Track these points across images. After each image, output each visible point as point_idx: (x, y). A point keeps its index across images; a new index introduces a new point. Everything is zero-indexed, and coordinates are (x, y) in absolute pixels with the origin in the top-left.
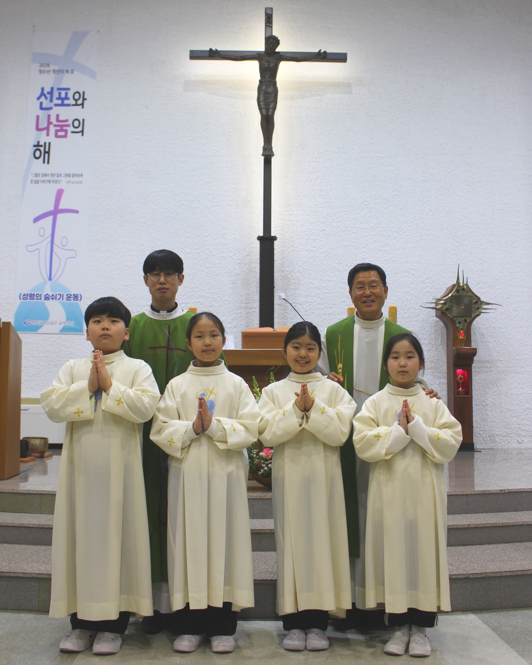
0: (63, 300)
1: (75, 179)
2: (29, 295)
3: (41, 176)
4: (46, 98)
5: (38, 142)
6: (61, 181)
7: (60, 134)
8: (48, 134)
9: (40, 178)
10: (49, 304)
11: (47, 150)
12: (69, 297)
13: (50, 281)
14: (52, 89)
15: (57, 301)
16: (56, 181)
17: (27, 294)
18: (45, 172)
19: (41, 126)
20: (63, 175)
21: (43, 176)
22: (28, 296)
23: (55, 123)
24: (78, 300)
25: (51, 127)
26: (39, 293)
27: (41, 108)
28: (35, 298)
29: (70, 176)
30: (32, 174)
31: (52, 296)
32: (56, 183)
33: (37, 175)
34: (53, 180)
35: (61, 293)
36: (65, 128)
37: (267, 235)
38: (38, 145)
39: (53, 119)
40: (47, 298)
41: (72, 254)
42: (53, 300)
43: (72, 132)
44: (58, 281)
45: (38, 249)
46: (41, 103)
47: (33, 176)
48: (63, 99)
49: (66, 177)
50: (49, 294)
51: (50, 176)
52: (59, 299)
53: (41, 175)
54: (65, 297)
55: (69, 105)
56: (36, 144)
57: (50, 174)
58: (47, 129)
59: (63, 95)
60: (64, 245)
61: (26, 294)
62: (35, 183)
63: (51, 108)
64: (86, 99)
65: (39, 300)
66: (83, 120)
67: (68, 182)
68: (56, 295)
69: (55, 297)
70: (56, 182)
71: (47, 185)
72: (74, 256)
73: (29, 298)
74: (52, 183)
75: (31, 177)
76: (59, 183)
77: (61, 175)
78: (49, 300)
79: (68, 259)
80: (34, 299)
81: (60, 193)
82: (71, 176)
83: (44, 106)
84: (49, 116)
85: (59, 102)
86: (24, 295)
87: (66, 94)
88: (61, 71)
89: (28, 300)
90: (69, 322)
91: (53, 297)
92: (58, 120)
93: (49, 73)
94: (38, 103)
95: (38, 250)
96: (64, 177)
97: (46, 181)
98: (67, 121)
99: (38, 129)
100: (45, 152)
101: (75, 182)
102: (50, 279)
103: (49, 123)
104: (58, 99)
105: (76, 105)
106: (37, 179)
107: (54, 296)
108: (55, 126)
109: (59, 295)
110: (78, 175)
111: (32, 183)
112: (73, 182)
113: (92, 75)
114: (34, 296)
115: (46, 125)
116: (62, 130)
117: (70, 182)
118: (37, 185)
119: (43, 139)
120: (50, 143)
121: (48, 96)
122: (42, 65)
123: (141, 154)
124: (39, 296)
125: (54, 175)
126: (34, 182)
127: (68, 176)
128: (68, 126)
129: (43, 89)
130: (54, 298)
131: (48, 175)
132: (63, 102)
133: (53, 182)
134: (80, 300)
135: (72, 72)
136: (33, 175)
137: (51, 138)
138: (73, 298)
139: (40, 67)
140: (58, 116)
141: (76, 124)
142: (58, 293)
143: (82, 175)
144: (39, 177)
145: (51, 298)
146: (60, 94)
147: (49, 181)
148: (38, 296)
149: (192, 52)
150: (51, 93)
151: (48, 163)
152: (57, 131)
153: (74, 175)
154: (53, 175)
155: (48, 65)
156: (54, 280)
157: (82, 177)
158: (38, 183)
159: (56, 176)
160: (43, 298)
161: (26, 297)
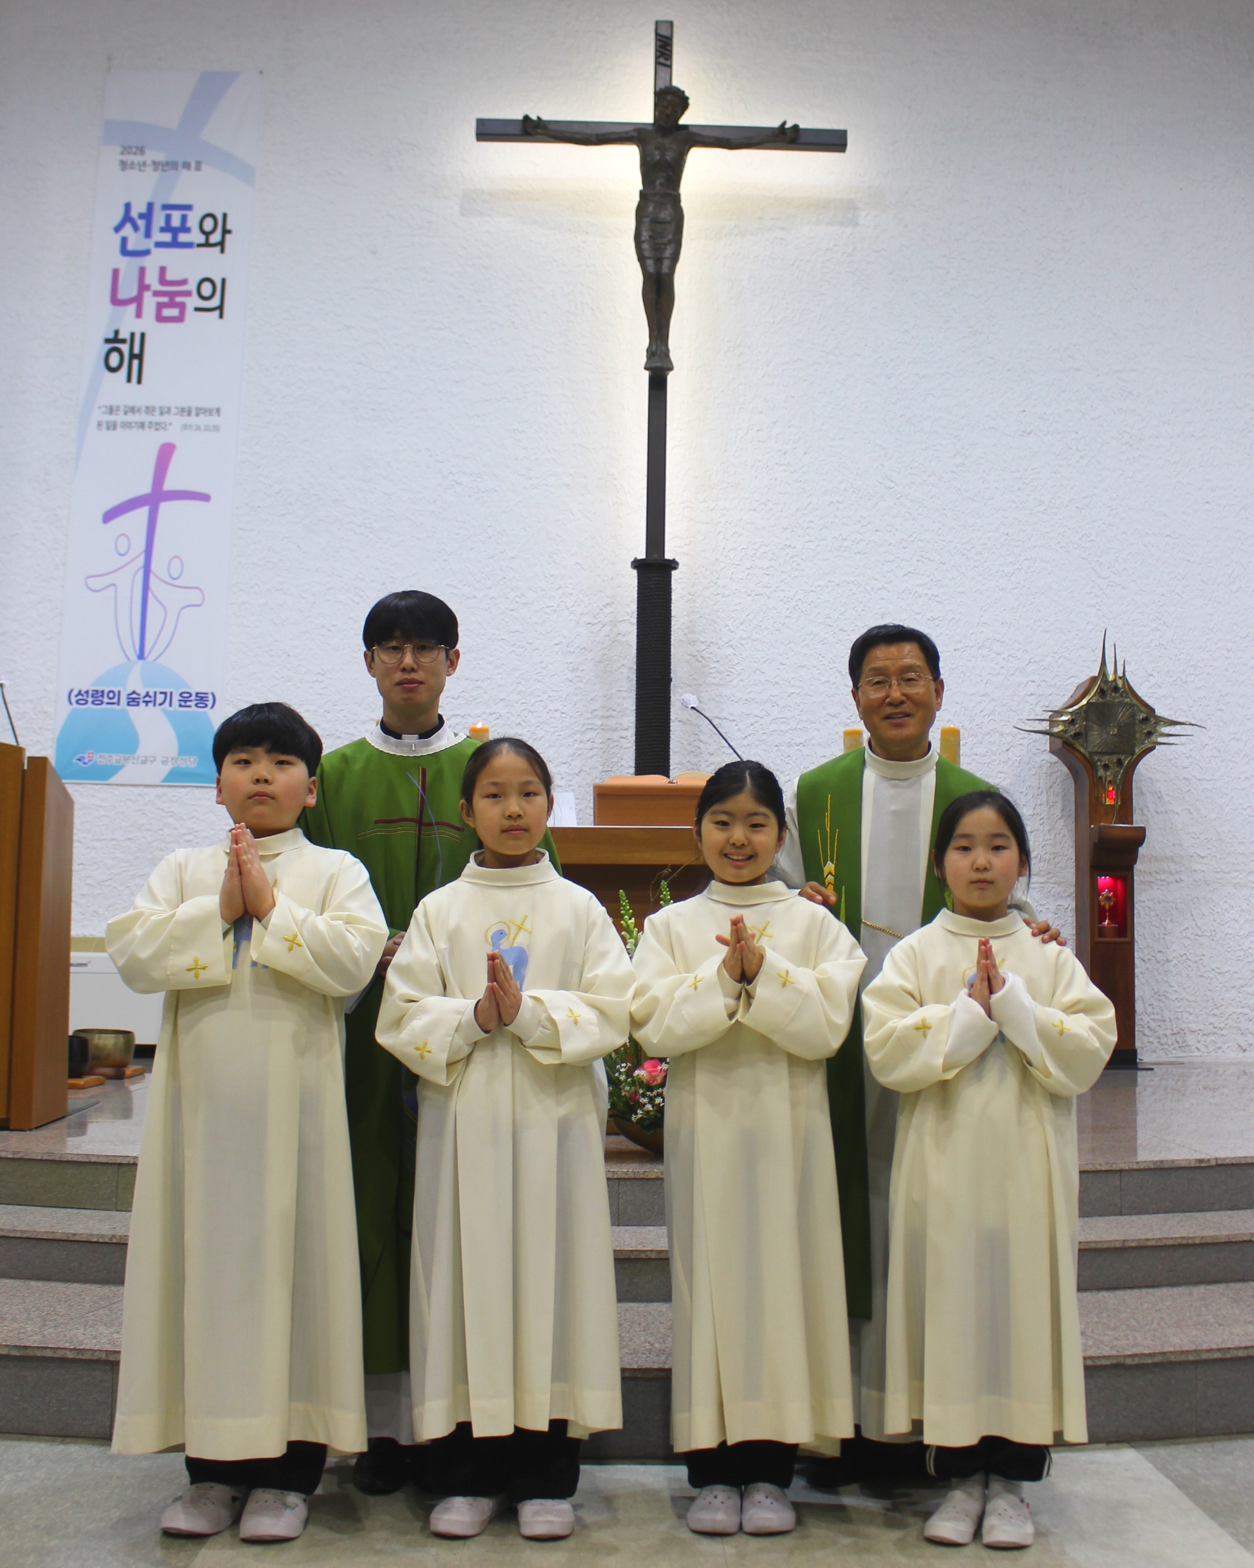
0: (171, 705)
1: (203, 420)
2: (90, 693)
3: (121, 412)
4: (136, 228)
5: (117, 332)
7: (167, 312)
8: (139, 314)
9: (120, 418)
10: (140, 715)
11: (136, 350)
12: (185, 699)
13: (141, 662)
14: (150, 206)
15: (158, 708)
16: (158, 424)
17: (87, 692)
18: (131, 403)
19: (122, 295)
20: (174, 411)
21: (126, 413)
22: (88, 696)
23: (156, 286)
24: (206, 706)
25: (147, 295)
26: (116, 691)
27: (125, 252)
28: (106, 700)
29: (189, 414)
30: (100, 407)
31: (144, 697)
32: (157, 429)
33: (111, 410)
34: (150, 423)
35: (168, 690)
36: (179, 299)
37: (655, 556)
38: (115, 340)
39: (152, 279)
40: (133, 701)
41: (194, 597)
42: (147, 705)
43: (197, 309)
44: (159, 661)
45: (114, 585)
46: (124, 241)
47: (104, 413)
48: (175, 232)
49: (182, 415)
50: (138, 692)
51: (143, 414)
52: (161, 704)
53: (122, 408)
54: (176, 698)
55: (189, 245)
56: (111, 336)
57: (144, 409)
58: (138, 300)
59: (176, 222)
60: (175, 576)
61: (83, 692)
62: (108, 428)
63: (146, 253)
64: (229, 232)
65: (115, 707)
66: (224, 281)
67: (185, 427)
68: (155, 693)
69: (152, 699)
70: (158, 426)
71: (136, 433)
72: (199, 603)
73: (90, 699)
74: (147, 429)
75: (98, 415)
76: (164, 429)
77: (169, 410)
78: (138, 705)
79: (185, 610)
80: (102, 703)
81: (166, 453)
82: (194, 413)
83: (131, 246)
84: (142, 271)
85: (167, 237)
86: (80, 693)
87: (184, 219)
88: (171, 165)
89: (90, 705)
90: (184, 757)
91: (147, 699)
92: (163, 281)
93: (142, 168)
94: (117, 239)
95: (112, 588)
96: (176, 414)
97: (133, 425)
98: (184, 282)
99: (115, 301)
100: (132, 356)
101: (202, 428)
102: (141, 656)
103: (143, 287)
104: (163, 230)
105: (207, 244)
106: (112, 418)
107: (150, 697)
108: (157, 294)
109: (161, 693)
110: (209, 412)
111: (100, 430)
112: (198, 428)
113: (246, 174)
114: (102, 696)
115: (134, 292)
116: (172, 304)
117: (191, 426)
118: (111, 432)
119: (128, 324)
120: (143, 335)
121: (141, 223)
122: (126, 150)
123: (360, 364)
124: (114, 697)
125: (154, 409)
126: (105, 426)
127: (186, 414)
128: (188, 294)
129: (128, 207)
130: (150, 702)
131: (139, 410)
132: (175, 237)
133: (150, 428)
134: (212, 707)
135: (198, 168)
136: (104, 409)
137: (147, 324)
138: (194, 703)
139: (122, 153)
140: (163, 270)
141: (207, 289)
142: (159, 690)
143: (218, 411)
144: (117, 414)
145: (144, 702)
146: (168, 218)
147: (142, 425)
148: (111, 695)
149: (481, 123)
150: (148, 216)
151: (139, 381)
152: (160, 307)
153: (199, 412)
154: (149, 410)
155: (141, 150)
156: (151, 658)
157: (219, 415)
158: (114, 428)
159: (157, 412)
160: (124, 700)
161: (85, 698)
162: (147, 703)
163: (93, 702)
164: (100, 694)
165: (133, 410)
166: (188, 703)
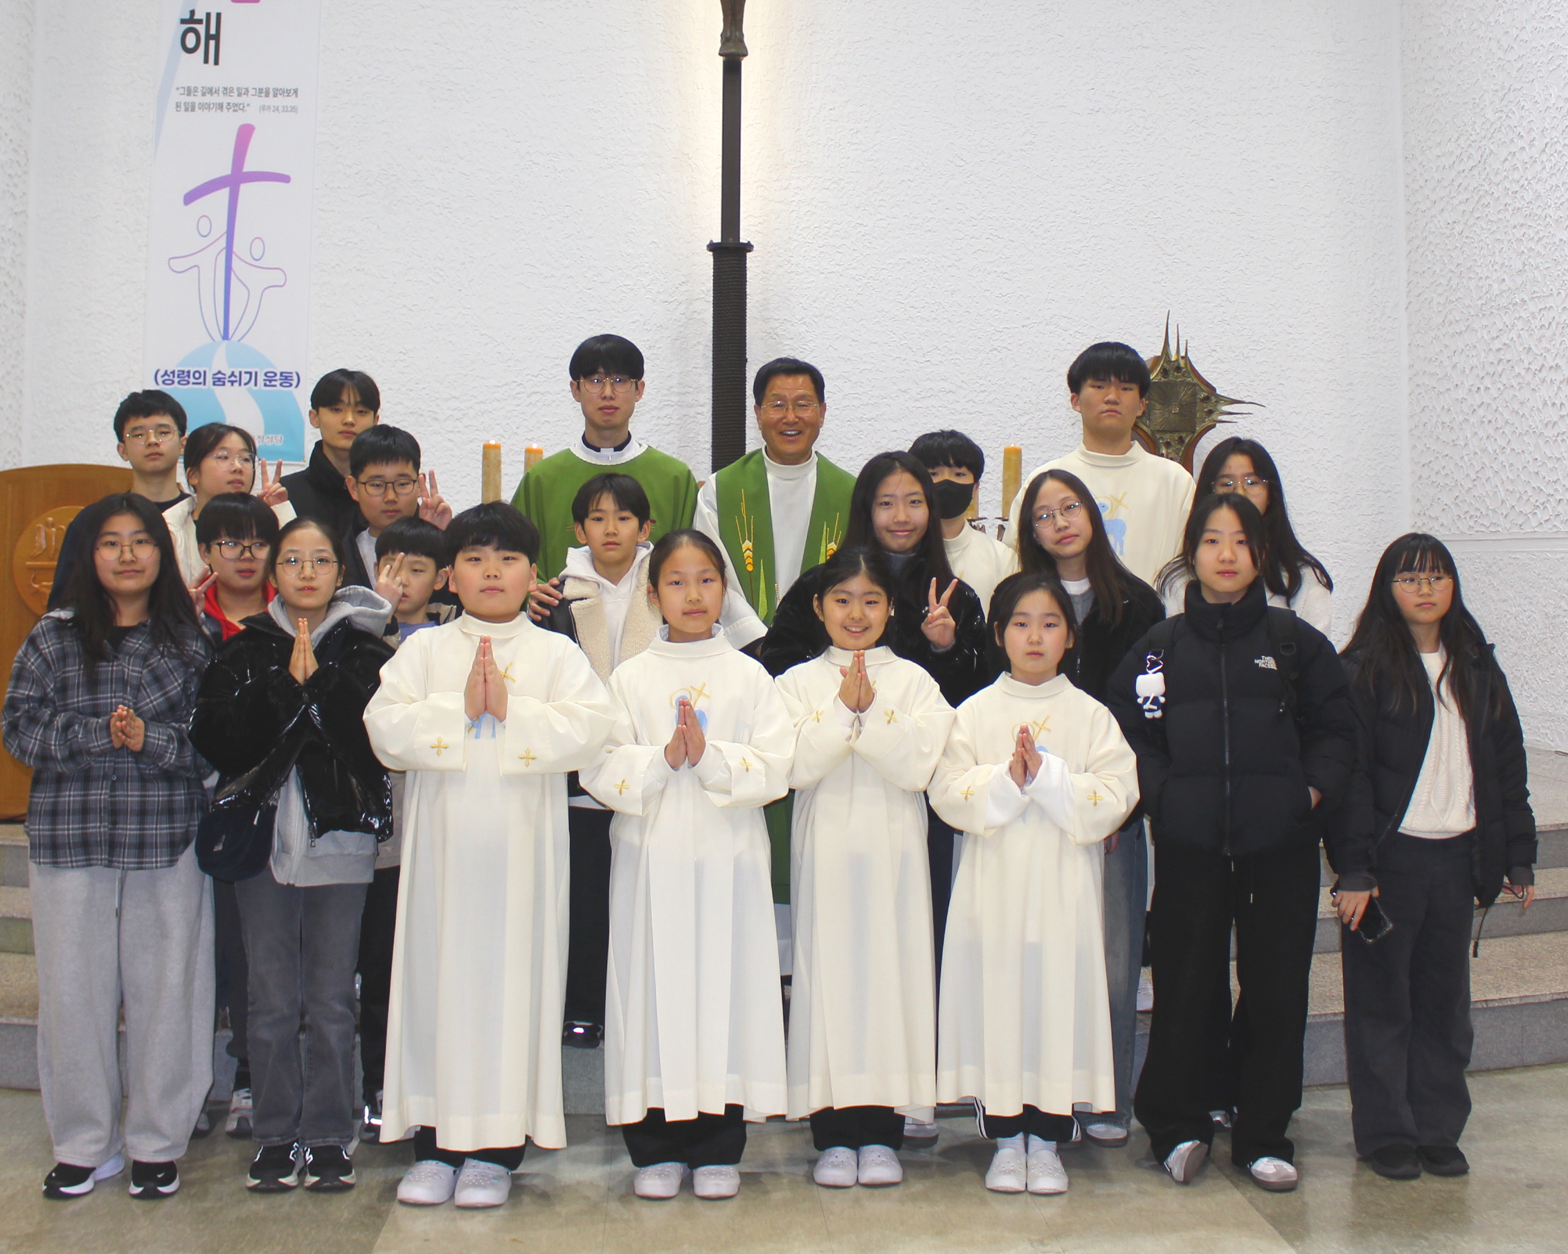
0: (256, 385)
1: (281, 101)
2: (177, 374)
5: (192, 12)
9: (198, 99)
10: (225, 394)
11: (213, 31)
12: (270, 379)
13: (226, 342)
15: (244, 387)
16: (236, 105)
17: (173, 372)
18: (208, 85)
20: (252, 92)
21: (204, 94)
22: (174, 376)
24: (291, 385)
26: (202, 370)
28: (192, 380)
29: (267, 95)
30: (178, 89)
31: (230, 377)
32: (235, 111)
33: (189, 91)
34: (229, 104)
35: (253, 370)
37: (731, 240)
38: (191, 19)
40: (219, 380)
41: (277, 278)
42: (232, 385)
44: (242, 341)
45: (196, 266)
47: (182, 94)
49: (260, 96)
50: (223, 371)
51: (221, 94)
52: (246, 384)
53: (200, 89)
54: (261, 378)
56: (187, 16)
57: (221, 90)
60: (257, 257)
61: (169, 373)
62: (186, 110)
65: (201, 386)
67: (263, 108)
68: (240, 373)
69: (238, 379)
70: (237, 107)
71: (214, 114)
72: (282, 284)
73: (176, 380)
74: (225, 110)
75: (176, 97)
76: (243, 110)
77: (247, 91)
78: (224, 384)
79: (267, 291)
80: (188, 383)
81: (245, 135)
82: (271, 94)
86: (166, 373)
89: (176, 386)
90: (270, 436)
91: (233, 379)
95: (196, 268)
96: (253, 95)
97: (212, 106)
100: (209, 37)
101: (280, 109)
102: (226, 336)
106: (190, 99)
107: (236, 377)
109: (246, 373)
110: (287, 93)
111: (178, 111)
112: (276, 109)
114: (189, 377)
117: (269, 107)
118: (190, 113)
120: (219, 15)
124: (200, 377)
125: (231, 90)
126: (183, 107)
127: (263, 95)
130: (236, 381)
131: (217, 92)
133: (228, 109)
134: (297, 386)
136: (182, 91)
138: (279, 382)
142: (243, 370)
143: (296, 91)
144: (195, 96)
145: (229, 381)
147: (221, 106)
148: (197, 375)
151: (216, 63)
153: (277, 92)
154: (227, 91)
156: (235, 339)
157: (297, 96)
158: (193, 110)
159: (235, 93)
160: (209, 380)
161: (171, 378)
162: (232, 383)
163: (179, 382)
164: (186, 374)
165: (211, 91)
166: (273, 383)
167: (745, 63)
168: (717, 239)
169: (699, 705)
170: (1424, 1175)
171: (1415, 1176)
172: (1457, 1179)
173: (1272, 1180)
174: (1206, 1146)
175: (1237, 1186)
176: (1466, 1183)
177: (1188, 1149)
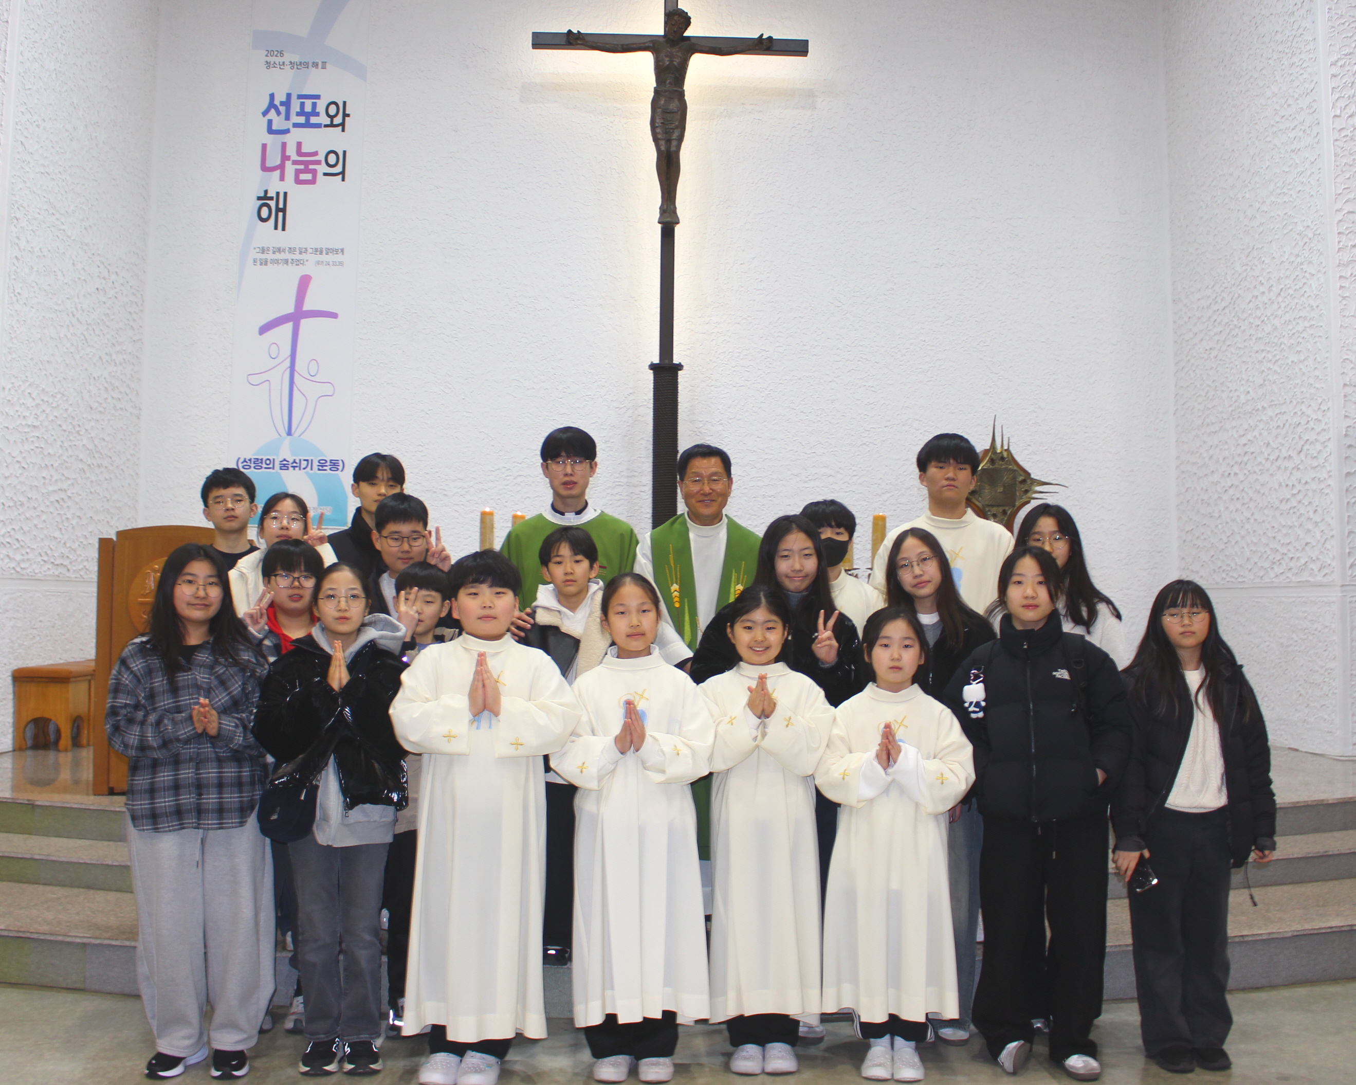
0: (312, 469)
1: (331, 257)
2: (253, 461)
4: (279, 113)
5: (266, 192)
6: (307, 261)
7: (303, 177)
8: (282, 178)
9: (270, 256)
10: (289, 475)
11: (281, 206)
12: (322, 465)
13: (289, 437)
14: (289, 96)
15: (302, 471)
17: (250, 460)
18: (278, 245)
19: (269, 164)
20: (310, 251)
21: (274, 252)
22: (251, 463)
23: (295, 157)
24: (338, 469)
25: (288, 164)
26: (271, 458)
27: (271, 131)
28: (264, 465)
29: (321, 253)
30: (255, 249)
31: (292, 463)
32: (297, 265)
33: (263, 250)
34: (292, 259)
35: (309, 458)
36: (311, 167)
37: (667, 361)
38: (265, 197)
39: (291, 151)
40: (284, 466)
41: (328, 389)
42: (294, 469)
43: (325, 174)
44: (301, 437)
46: (270, 122)
47: (258, 253)
48: (308, 115)
49: (315, 254)
50: (287, 460)
51: (287, 253)
52: (304, 469)
53: (271, 249)
54: (316, 464)
55: (318, 126)
56: (262, 195)
57: (287, 249)
58: (281, 167)
59: (308, 108)
60: (313, 374)
61: (247, 460)
62: (261, 264)
63: (287, 131)
64: (348, 115)
65: (270, 470)
66: (345, 152)
67: (318, 263)
68: (300, 460)
69: (298, 465)
70: (298, 262)
71: (282, 268)
72: (331, 394)
73: (253, 465)
74: (290, 264)
75: (254, 254)
76: (303, 264)
77: (306, 250)
78: (288, 469)
79: (320, 399)
80: (262, 467)
81: (304, 282)
82: (324, 252)
83: (275, 127)
84: (284, 145)
85: (302, 120)
86: (245, 461)
87: (314, 105)
88: (305, 65)
89: (252, 469)
90: (322, 507)
91: (295, 465)
92: (299, 153)
93: (282, 67)
94: (264, 121)
95: (268, 382)
96: (311, 253)
97: (280, 261)
98: (316, 154)
99: (265, 168)
100: (278, 210)
101: (331, 263)
102: (289, 433)
103: (285, 158)
104: (298, 114)
105: (332, 125)
106: (264, 256)
107: (296, 463)
108: (295, 163)
109: (305, 460)
110: (336, 251)
111: (255, 265)
112: (328, 264)
113: (360, 71)
114: (262, 463)
115: (278, 162)
116: (306, 171)
117: (322, 262)
118: (264, 267)
119: (274, 186)
120: (285, 194)
121: (282, 109)
122: (270, 53)
124: (270, 464)
125: (295, 249)
126: (259, 262)
127: (318, 253)
128: (318, 163)
129: (272, 96)
130: (296, 467)
132: (308, 120)
133: (292, 263)
134: (342, 471)
135: (324, 67)
136: (258, 250)
137: (289, 185)
138: (329, 467)
139: (267, 56)
140: (299, 145)
141: (332, 159)
142: (303, 458)
143: (342, 250)
144: (268, 254)
145: (292, 467)
146: (302, 105)
147: (286, 262)
148: (268, 462)
149: (535, 35)
150: (287, 104)
151: (284, 229)
152: (298, 172)
153: (329, 251)
154: (292, 250)
155: (281, 53)
156: (296, 435)
157: (343, 254)
158: (266, 264)
159: (297, 253)
160: (277, 466)
161: (249, 464)
162: (294, 467)
163: (254, 467)
164: (259, 461)
165: (279, 250)
166: (325, 468)
167: (678, 229)
168: (656, 360)
169: (641, 706)
170: (1198, 1070)
171: (1191, 1071)
172: (1223, 1073)
173: (1082, 1072)
174: (1028, 1045)
175: (1054, 1077)
176: (1230, 1076)
177: (1015, 1047)
